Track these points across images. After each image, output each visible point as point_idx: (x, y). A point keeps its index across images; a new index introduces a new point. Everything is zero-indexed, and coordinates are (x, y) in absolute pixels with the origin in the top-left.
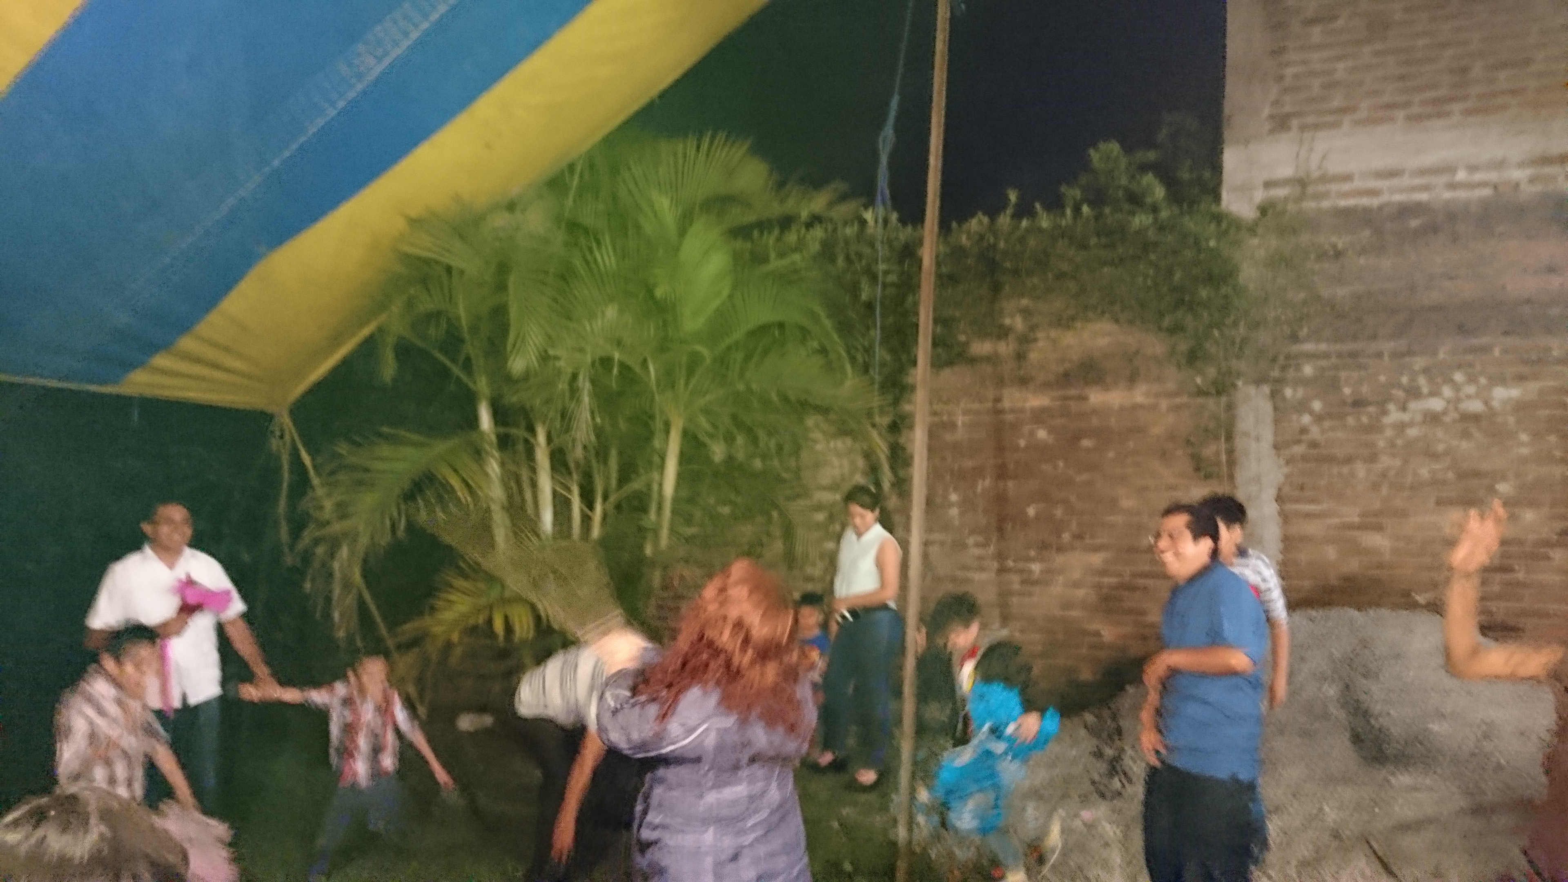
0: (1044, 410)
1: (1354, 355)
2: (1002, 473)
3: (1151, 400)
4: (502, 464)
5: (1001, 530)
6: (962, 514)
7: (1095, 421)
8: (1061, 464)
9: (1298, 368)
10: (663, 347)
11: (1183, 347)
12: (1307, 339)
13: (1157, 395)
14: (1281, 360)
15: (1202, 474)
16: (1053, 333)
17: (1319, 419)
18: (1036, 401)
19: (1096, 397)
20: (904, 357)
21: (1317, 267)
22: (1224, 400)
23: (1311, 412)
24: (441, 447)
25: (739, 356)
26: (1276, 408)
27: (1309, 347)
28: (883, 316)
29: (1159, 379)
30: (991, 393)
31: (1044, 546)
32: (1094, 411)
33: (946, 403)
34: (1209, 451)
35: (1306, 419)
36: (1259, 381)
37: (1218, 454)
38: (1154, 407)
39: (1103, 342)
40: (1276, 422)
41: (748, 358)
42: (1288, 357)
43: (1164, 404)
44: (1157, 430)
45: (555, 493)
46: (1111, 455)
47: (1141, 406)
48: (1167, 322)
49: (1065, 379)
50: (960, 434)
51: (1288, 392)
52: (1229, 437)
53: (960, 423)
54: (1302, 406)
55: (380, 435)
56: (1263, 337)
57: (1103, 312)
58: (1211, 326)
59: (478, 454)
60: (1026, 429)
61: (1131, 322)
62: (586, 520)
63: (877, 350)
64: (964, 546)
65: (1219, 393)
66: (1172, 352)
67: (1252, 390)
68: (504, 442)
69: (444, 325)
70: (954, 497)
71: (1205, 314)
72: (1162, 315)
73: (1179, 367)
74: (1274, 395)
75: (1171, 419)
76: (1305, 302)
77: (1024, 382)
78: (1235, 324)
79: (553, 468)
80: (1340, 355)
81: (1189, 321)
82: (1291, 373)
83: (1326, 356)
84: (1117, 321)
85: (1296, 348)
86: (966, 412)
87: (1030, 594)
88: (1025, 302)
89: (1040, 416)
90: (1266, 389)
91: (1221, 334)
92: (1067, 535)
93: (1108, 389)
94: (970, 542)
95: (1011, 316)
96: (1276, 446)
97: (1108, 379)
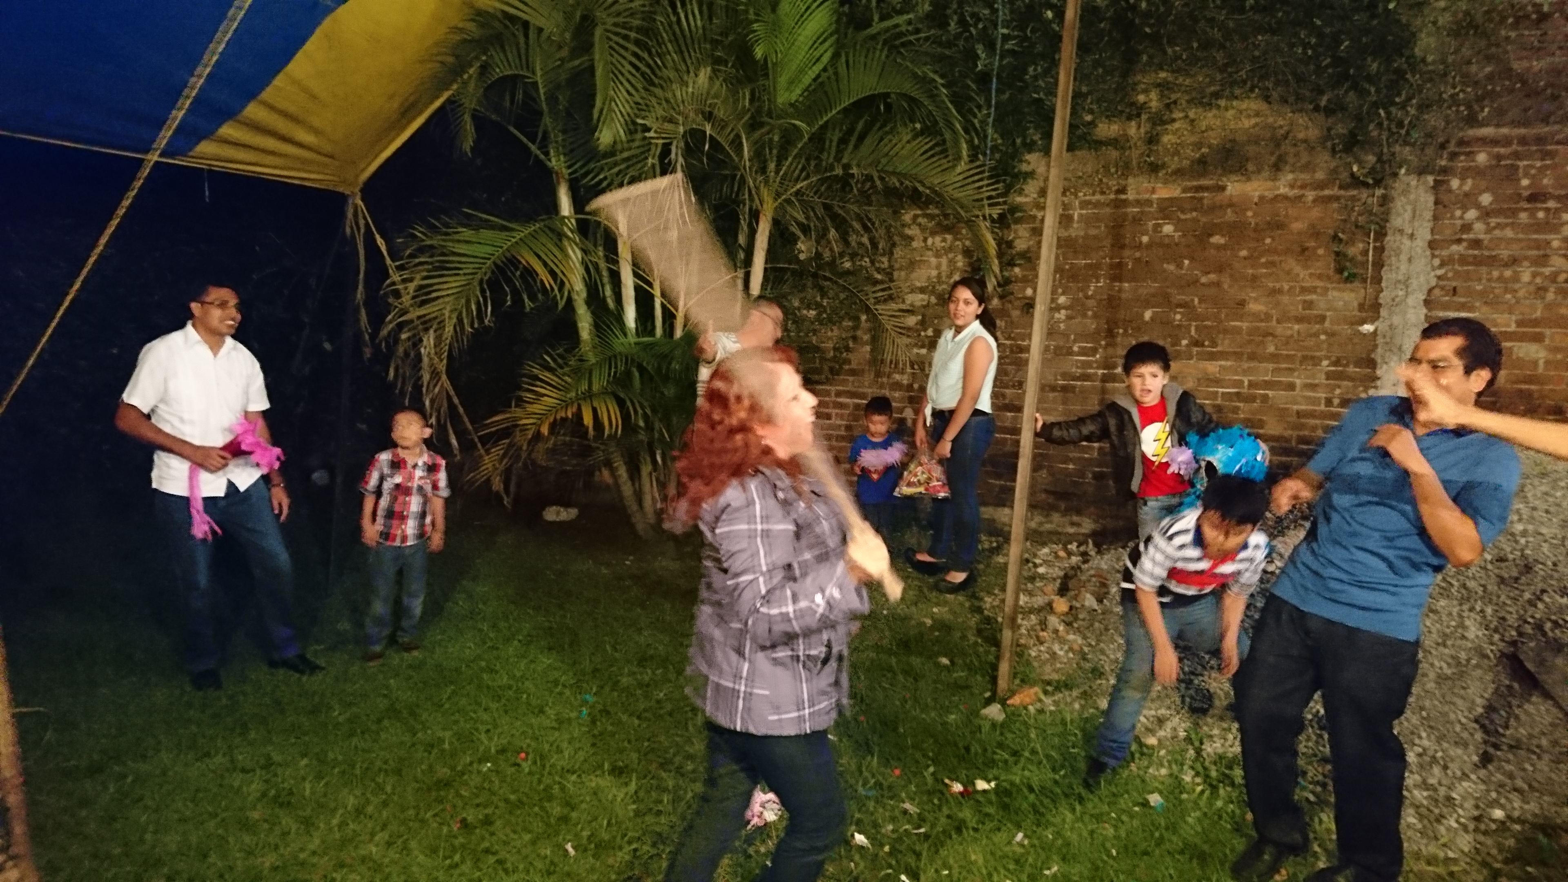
0: (1172, 201)
1: (1540, 140)
2: (1118, 273)
3: (1295, 192)
4: (583, 250)
5: (1110, 333)
6: (1068, 318)
7: (1230, 215)
8: (1186, 262)
9: (1471, 155)
10: (756, 122)
11: (1341, 129)
12: (1482, 124)
13: (1303, 187)
14: (1452, 147)
15: (1345, 275)
16: (1193, 113)
17: (1486, 214)
18: (1164, 192)
19: (1234, 187)
20: (1019, 141)
21: (1513, 34)
22: (1379, 192)
23: (1478, 206)
24: (522, 232)
26: (1436, 203)
27: (1487, 131)
28: (999, 91)
29: (1308, 167)
30: (1114, 183)
32: (1231, 205)
34: (1353, 251)
35: (1472, 214)
36: (1421, 172)
37: (1365, 253)
38: (1298, 199)
39: (1247, 123)
40: (1435, 218)
42: (1461, 143)
43: (1310, 195)
44: (1297, 226)
45: (638, 286)
46: (1244, 253)
47: (1286, 198)
48: (1324, 101)
49: (1201, 166)
50: (1076, 230)
51: (1455, 183)
52: (1381, 235)
53: (1077, 216)
54: (1468, 200)
56: (1434, 119)
57: (1252, 90)
58: (1375, 105)
59: (560, 238)
60: (1151, 225)
61: (1284, 101)
62: (671, 316)
63: (989, 131)
64: (1069, 352)
65: (1378, 183)
66: (1328, 135)
67: (1413, 181)
68: (584, 228)
70: (1063, 299)
71: (1373, 90)
72: (1321, 92)
73: (1334, 152)
74: (1438, 186)
75: (1316, 213)
76: (1490, 77)
77: (1154, 168)
78: (1403, 106)
80: (1523, 141)
81: (1352, 99)
82: (1461, 163)
83: (1507, 141)
84: (1267, 99)
85: (1472, 132)
86: (1084, 204)
88: (1163, 75)
89: (1167, 209)
90: (1430, 179)
91: (1388, 113)
92: (1184, 342)
93: (1249, 179)
94: (1076, 349)
95: (1146, 91)
96: (1432, 245)
97: (1251, 167)
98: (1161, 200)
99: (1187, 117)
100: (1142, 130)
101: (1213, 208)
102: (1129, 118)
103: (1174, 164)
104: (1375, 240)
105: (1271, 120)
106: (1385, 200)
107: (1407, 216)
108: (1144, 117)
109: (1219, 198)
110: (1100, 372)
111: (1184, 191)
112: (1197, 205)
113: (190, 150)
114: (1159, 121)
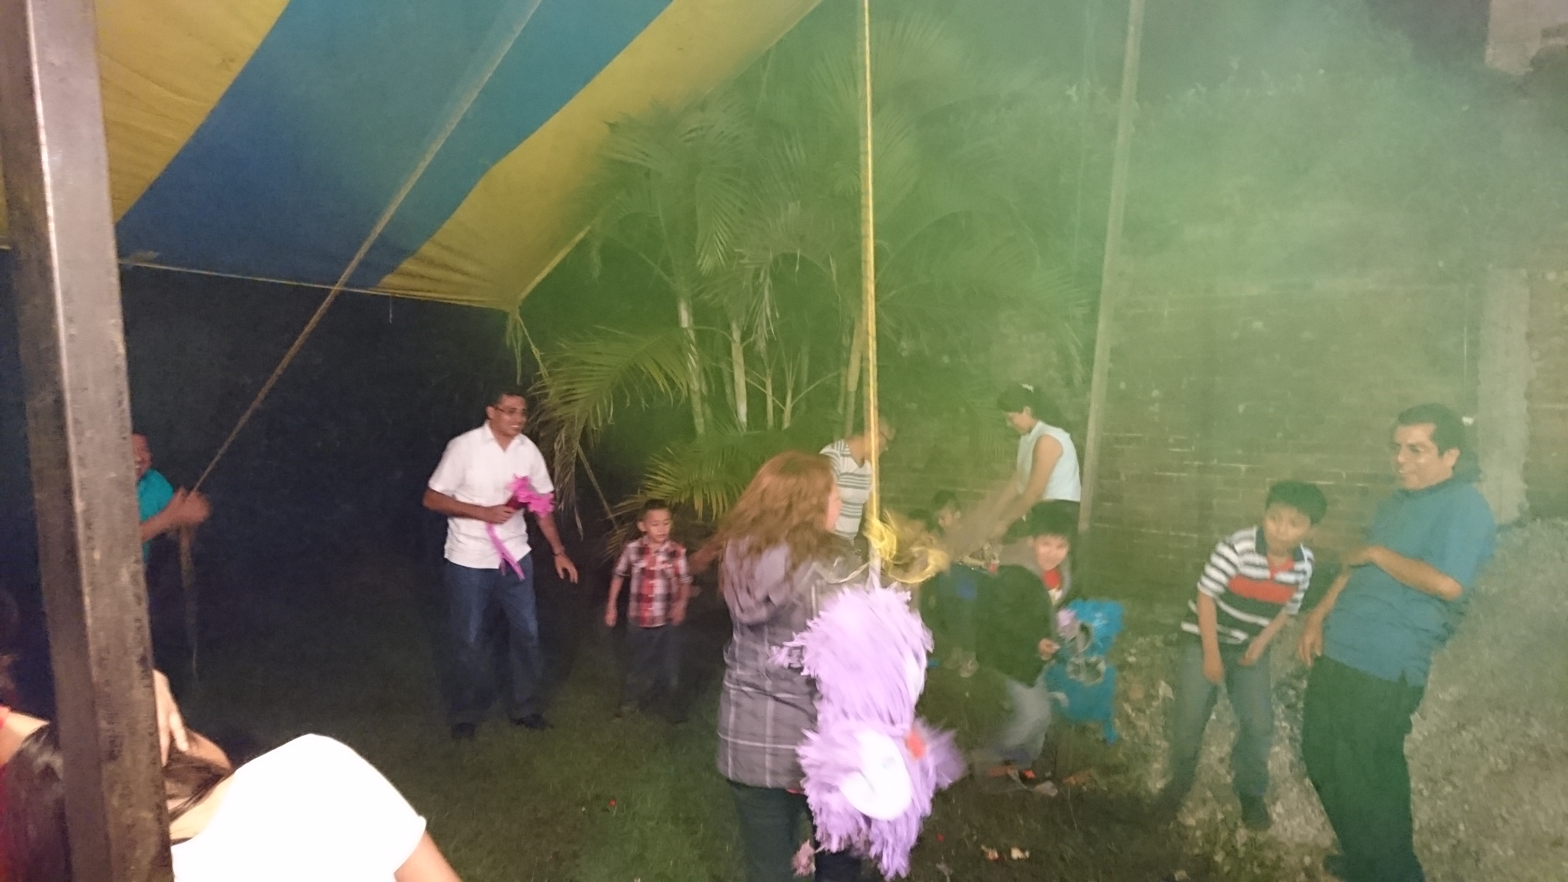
0: (1262, 299)
2: (1210, 368)
3: (1385, 287)
4: (701, 360)
5: (1204, 428)
6: (1163, 411)
7: (1320, 310)
8: (1277, 358)
11: (1424, 226)
13: (1393, 281)
14: (1545, 240)
15: (1438, 368)
16: (1276, 214)
18: (1254, 288)
19: (1322, 283)
22: (1470, 286)
24: (644, 342)
26: (1533, 294)
29: (1395, 263)
30: (1202, 283)
31: (1253, 446)
32: (1320, 300)
33: (1152, 293)
34: (1448, 344)
36: (1515, 264)
37: (1459, 345)
38: (1388, 295)
39: (1332, 223)
40: (1532, 310)
42: (1555, 236)
43: (1400, 290)
44: (1389, 321)
45: (749, 385)
46: (1335, 347)
47: (1373, 294)
48: (1408, 200)
49: (1288, 265)
50: (1166, 327)
51: (1550, 276)
52: (1475, 328)
57: (1335, 191)
58: (1460, 202)
59: (679, 352)
60: (1241, 321)
61: (1368, 201)
62: (779, 411)
64: (1164, 444)
65: (1466, 278)
66: (1413, 234)
67: (1505, 275)
68: (702, 339)
69: (645, 227)
70: (1155, 393)
71: (1455, 189)
72: (1403, 192)
73: (1418, 249)
74: (1533, 279)
75: (1407, 307)
77: (1241, 268)
78: (1491, 199)
79: (747, 363)
81: (1435, 197)
82: (1557, 255)
84: (1350, 199)
86: (1173, 303)
87: (1234, 496)
88: (1245, 179)
89: (1256, 307)
90: (1524, 273)
92: (1279, 435)
93: (1336, 275)
94: (1171, 441)
95: (1229, 195)
96: (1529, 336)
97: (1337, 264)
98: (1249, 299)
99: (1270, 218)
100: (1228, 232)
101: (1302, 304)
102: (1215, 220)
103: (1260, 263)
104: (1469, 334)
105: (1356, 217)
106: (1477, 294)
107: (1502, 309)
108: (1228, 220)
109: (1309, 295)
110: (1196, 463)
111: (1273, 287)
112: (1287, 301)
113: (379, 282)
114: (1245, 222)
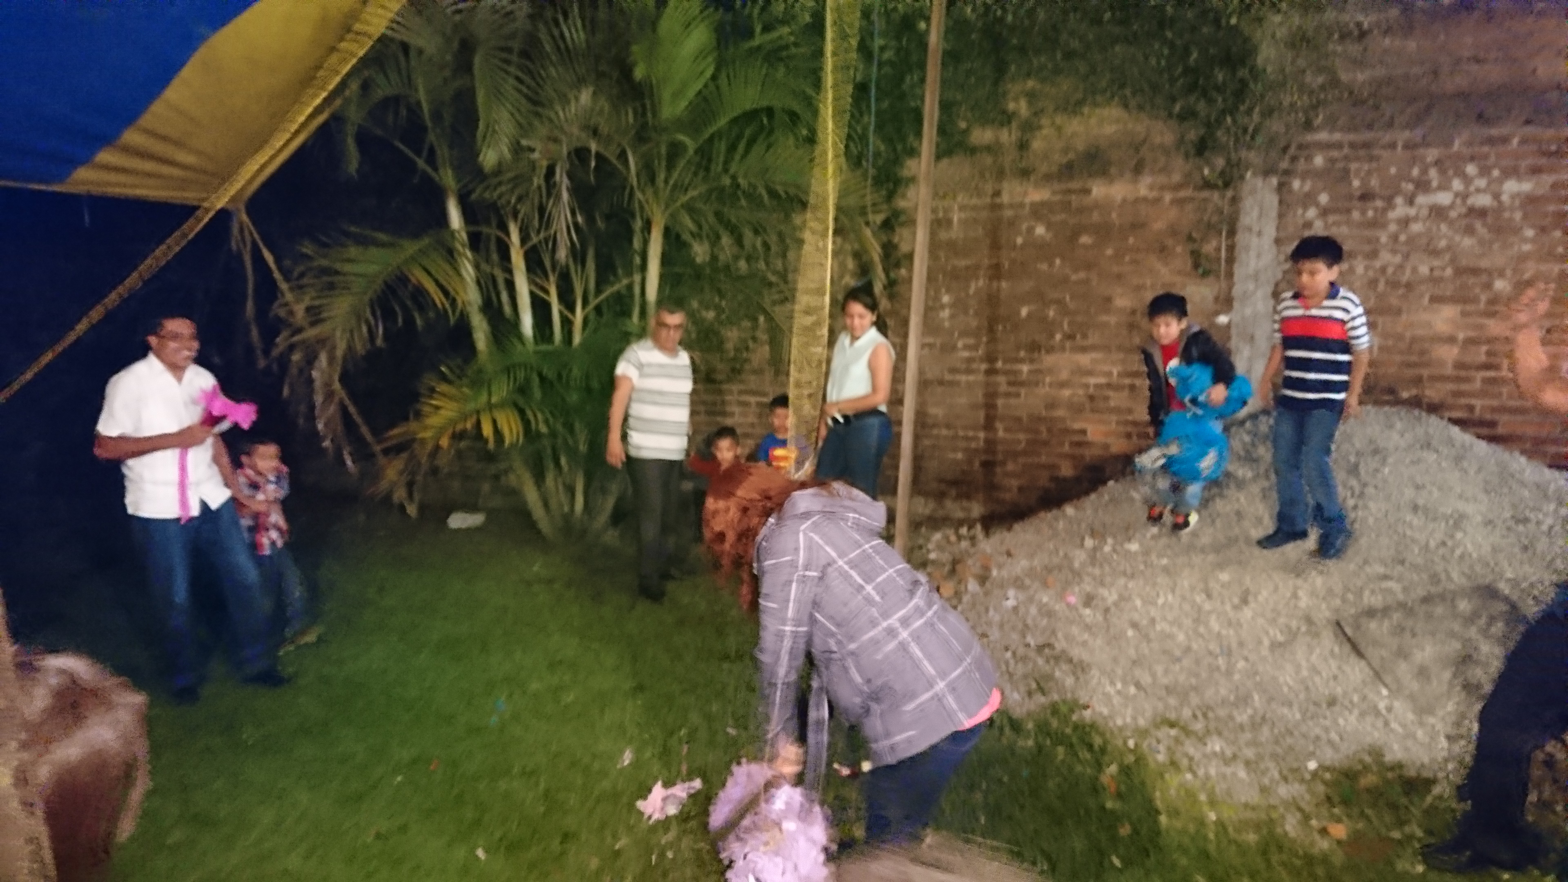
0: (1043, 204)
1: (1367, 145)
2: (996, 272)
3: (1154, 194)
4: (477, 267)
5: (991, 330)
6: (952, 317)
7: (1096, 217)
8: (1058, 261)
9: (1309, 158)
10: (641, 137)
11: (1192, 135)
12: (1318, 129)
13: (1162, 188)
14: (1292, 150)
15: (1200, 271)
16: (1059, 120)
17: (1324, 212)
18: (1037, 195)
19: (1099, 190)
20: (899, 147)
21: (1339, 49)
22: (1229, 193)
23: (1317, 205)
24: (411, 247)
25: (722, 147)
26: (1281, 202)
27: (1323, 136)
28: (877, 100)
29: (1165, 170)
30: (989, 188)
31: (1034, 348)
32: (1096, 206)
33: (944, 197)
34: (1209, 248)
35: (1312, 213)
36: (1267, 173)
37: (1218, 249)
38: (1157, 201)
39: (1109, 129)
40: (1281, 216)
41: (732, 148)
42: (1300, 147)
43: (1168, 197)
44: (1159, 225)
45: (532, 294)
46: (1109, 252)
47: (1145, 199)
48: (1177, 108)
49: (1068, 170)
50: (956, 232)
51: (1296, 184)
52: (1232, 233)
53: (955, 219)
54: (1309, 199)
55: (347, 234)
56: (1276, 126)
57: (1113, 97)
58: (1223, 112)
59: (450, 254)
60: (1024, 226)
61: (1141, 108)
62: (567, 324)
63: (871, 140)
64: (954, 348)
65: (1227, 185)
66: (1181, 141)
67: (1259, 182)
68: (475, 241)
69: (404, 112)
70: (946, 299)
71: (1220, 99)
72: (1173, 100)
73: (1187, 156)
74: (1282, 187)
75: (1173, 213)
76: (1323, 88)
77: (1025, 173)
78: (1249, 112)
79: (529, 269)
80: (1352, 145)
81: (1202, 107)
82: (1301, 165)
83: (1339, 146)
84: (1126, 106)
85: (1310, 137)
86: (962, 208)
87: (1018, 395)
88: (1030, 84)
89: (1038, 211)
90: (1274, 181)
91: (1234, 121)
92: (1058, 336)
93: (1111, 181)
94: (960, 345)
95: (1016, 99)
96: (1277, 240)
97: (1113, 170)
98: (1033, 204)
99: (1053, 123)
100: (1014, 137)
101: (1081, 210)
102: (1002, 125)
103: (1044, 168)
104: (1227, 237)
105: (1130, 126)
106: (1235, 200)
107: (1255, 214)
108: (1014, 125)
109: (1087, 201)
111: (1054, 193)
112: (1066, 206)
113: (67, 176)
114: (1029, 127)
